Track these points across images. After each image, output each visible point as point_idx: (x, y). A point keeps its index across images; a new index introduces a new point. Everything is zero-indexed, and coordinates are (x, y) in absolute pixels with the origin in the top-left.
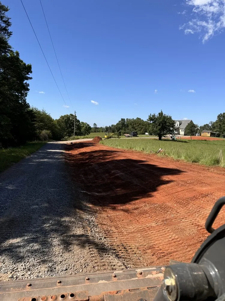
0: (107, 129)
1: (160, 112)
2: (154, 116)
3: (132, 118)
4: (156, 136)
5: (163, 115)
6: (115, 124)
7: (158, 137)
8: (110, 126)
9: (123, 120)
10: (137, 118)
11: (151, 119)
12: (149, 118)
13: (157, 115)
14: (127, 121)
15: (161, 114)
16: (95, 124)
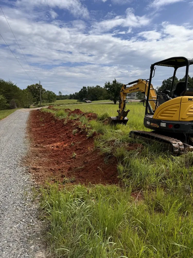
0: (71, 97)
1: (114, 80)
2: (109, 83)
3: (92, 86)
4: (112, 101)
5: (117, 82)
6: (78, 92)
7: (114, 102)
8: (73, 94)
9: (84, 88)
10: (97, 86)
11: (106, 86)
12: (105, 86)
13: (111, 83)
14: (88, 89)
15: (115, 82)
16: (60, 92)
